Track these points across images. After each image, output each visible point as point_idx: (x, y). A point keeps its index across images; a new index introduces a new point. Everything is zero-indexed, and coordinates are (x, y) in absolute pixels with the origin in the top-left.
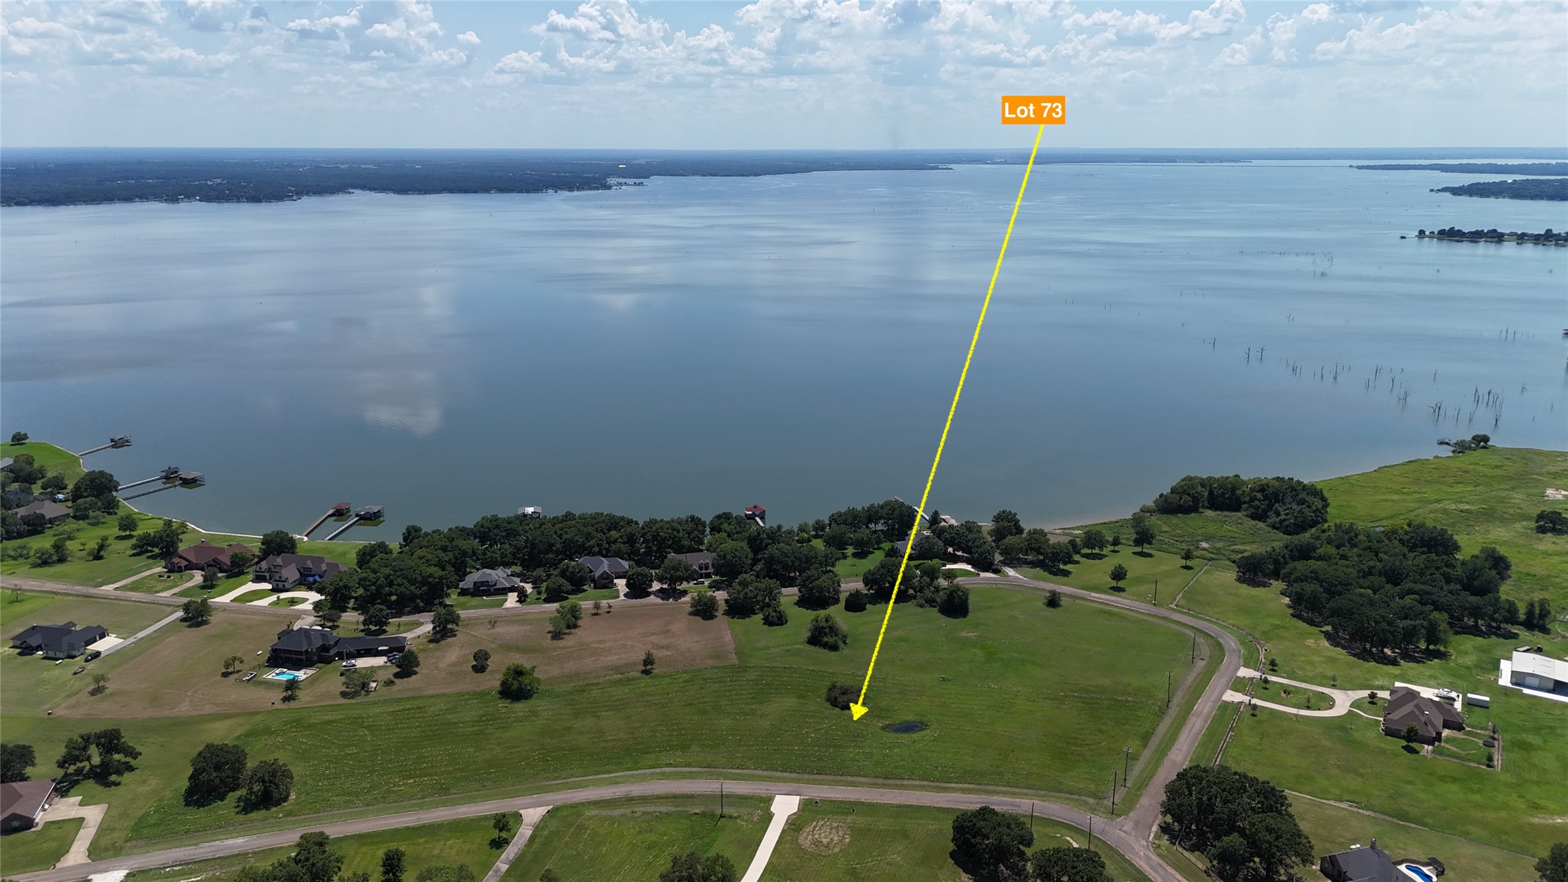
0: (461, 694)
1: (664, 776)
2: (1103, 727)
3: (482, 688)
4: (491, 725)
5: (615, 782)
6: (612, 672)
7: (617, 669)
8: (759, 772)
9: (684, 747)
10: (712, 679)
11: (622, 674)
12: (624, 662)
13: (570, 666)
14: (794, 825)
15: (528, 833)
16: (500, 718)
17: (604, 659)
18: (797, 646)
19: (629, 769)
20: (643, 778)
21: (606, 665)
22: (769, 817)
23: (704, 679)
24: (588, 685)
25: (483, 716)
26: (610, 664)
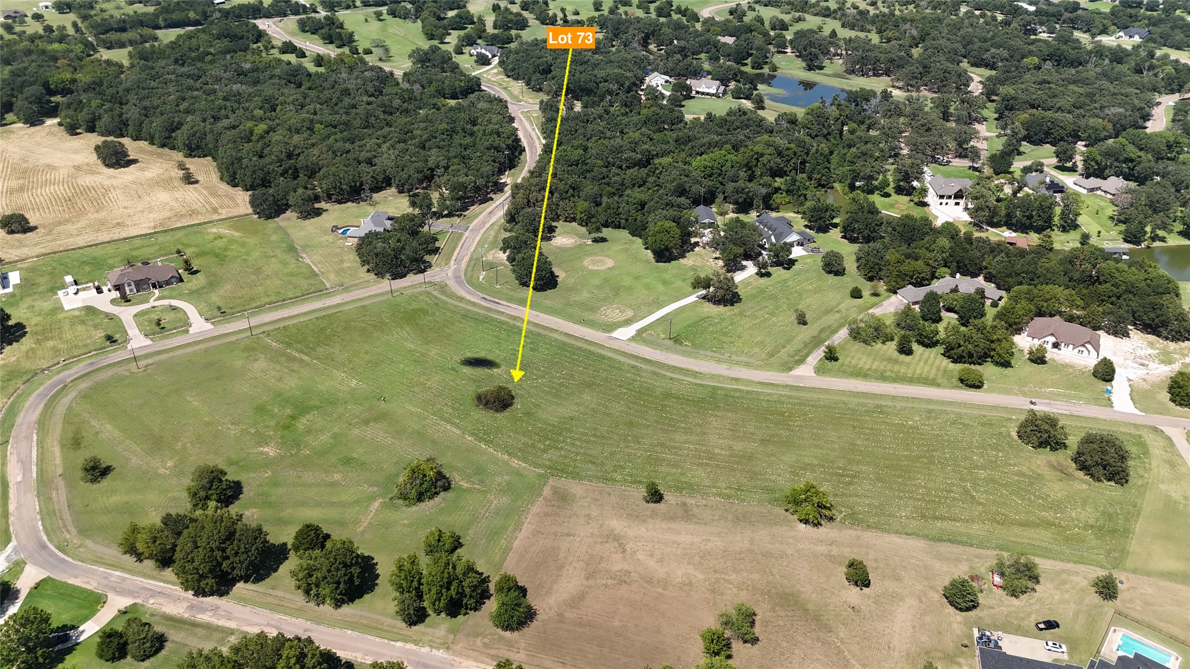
0: (877, 527)
1: (695, 374)
2: (340, 329)
3: (853, 533)
4: (839, 468)
5: (736, 380)
6: (696, 511)
7: (687, 514)
8: (622, 359)
9: (668, 395)
10: (594, 463)
11: (685, 504)
12: (674, 525)
13: (741, 540)
14: (628, 322)
15: (809, 359)
16: (832, 474)
17: (697, 540)
18: (465, 485)
19: (721, 388)
20: (713, 377)
21: (696, 526)
22: (640, 332)
23: (602, 464)
24: (729, 497)
25: (850, 483)
26: (692, 527)
